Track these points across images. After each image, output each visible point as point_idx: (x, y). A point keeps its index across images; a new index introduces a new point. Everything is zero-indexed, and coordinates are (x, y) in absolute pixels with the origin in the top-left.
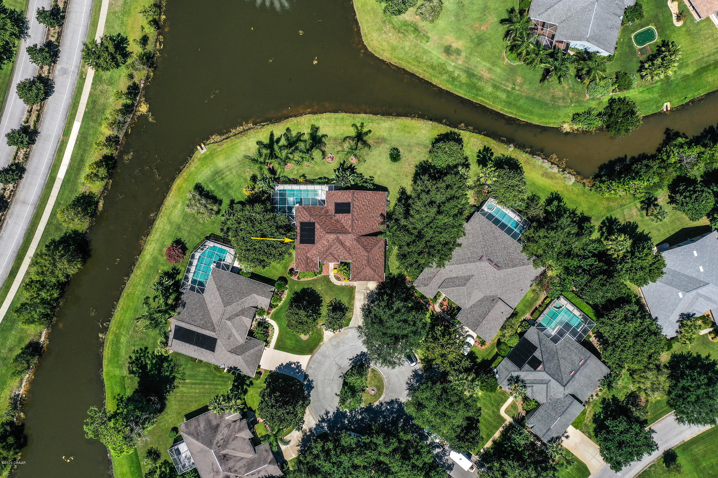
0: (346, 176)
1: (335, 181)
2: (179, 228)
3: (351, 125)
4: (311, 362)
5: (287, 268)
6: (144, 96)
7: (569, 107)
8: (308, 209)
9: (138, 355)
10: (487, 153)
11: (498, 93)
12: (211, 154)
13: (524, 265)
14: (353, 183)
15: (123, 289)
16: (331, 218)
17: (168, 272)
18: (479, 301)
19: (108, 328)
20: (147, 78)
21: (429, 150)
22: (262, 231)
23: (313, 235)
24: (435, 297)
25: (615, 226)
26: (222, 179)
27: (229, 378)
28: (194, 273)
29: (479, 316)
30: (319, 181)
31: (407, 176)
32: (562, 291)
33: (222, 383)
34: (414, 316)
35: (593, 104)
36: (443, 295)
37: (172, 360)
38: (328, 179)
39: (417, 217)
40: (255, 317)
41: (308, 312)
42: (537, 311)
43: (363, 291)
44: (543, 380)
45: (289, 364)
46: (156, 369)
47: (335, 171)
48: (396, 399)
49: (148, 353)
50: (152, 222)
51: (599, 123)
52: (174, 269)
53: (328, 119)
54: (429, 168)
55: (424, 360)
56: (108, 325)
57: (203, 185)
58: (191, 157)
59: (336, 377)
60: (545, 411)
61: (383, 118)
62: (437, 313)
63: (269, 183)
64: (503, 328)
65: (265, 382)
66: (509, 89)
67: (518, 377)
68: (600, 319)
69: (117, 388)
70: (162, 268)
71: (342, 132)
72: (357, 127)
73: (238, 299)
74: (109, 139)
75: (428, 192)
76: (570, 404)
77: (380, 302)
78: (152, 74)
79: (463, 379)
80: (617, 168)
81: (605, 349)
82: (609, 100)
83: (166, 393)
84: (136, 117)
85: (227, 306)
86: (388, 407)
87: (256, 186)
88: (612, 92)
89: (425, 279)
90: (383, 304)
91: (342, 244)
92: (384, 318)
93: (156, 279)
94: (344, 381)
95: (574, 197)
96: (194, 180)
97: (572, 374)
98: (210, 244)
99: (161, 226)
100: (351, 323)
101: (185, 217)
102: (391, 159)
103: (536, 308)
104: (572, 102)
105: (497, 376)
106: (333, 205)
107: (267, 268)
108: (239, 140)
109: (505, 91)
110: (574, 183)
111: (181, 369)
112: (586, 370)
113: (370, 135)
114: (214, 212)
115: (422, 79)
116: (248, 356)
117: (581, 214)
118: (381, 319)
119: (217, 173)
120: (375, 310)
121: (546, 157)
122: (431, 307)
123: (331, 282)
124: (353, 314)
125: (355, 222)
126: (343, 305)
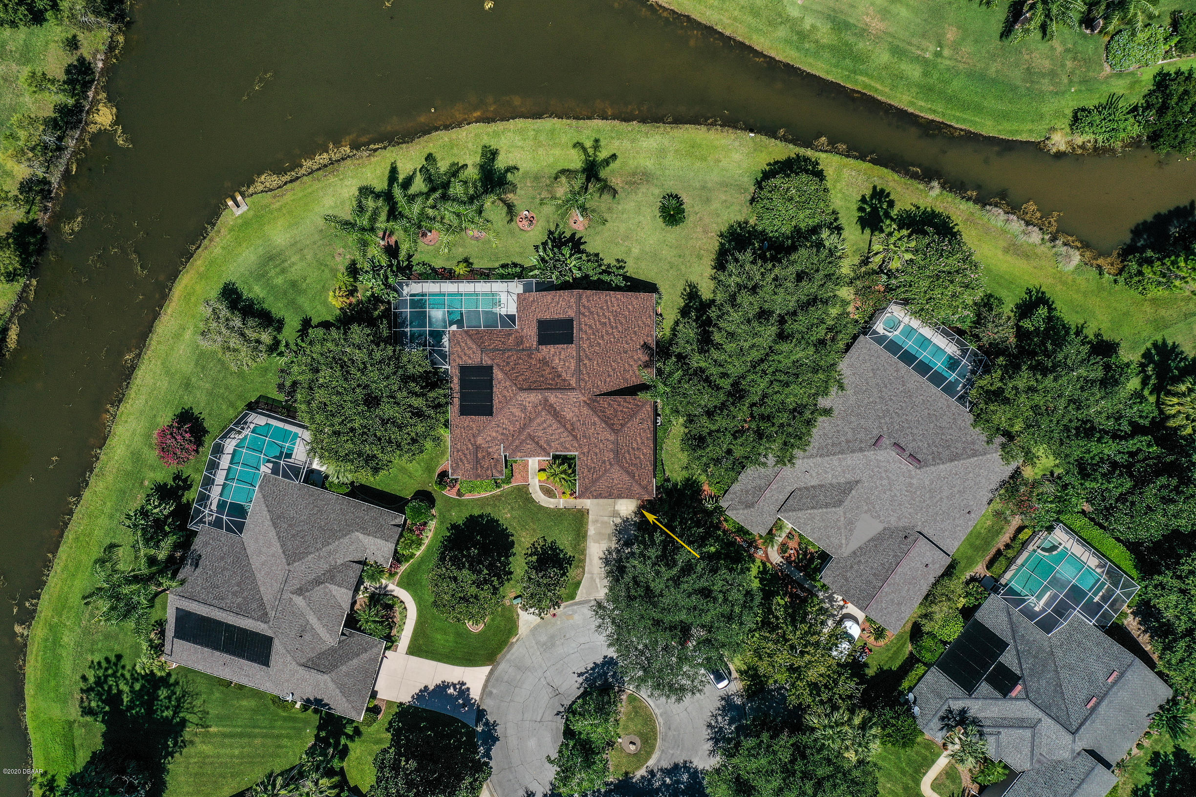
0: (562, 259)
1: (536, 272)
2: (187, 385)
3: (570, 145)
4: (492, 680)
5: (434, 471)
6: (105, 88)
7: (1063, 93)
8: (476, 336)
9: (100, 673)
10: (880, 202)
11: (903, 66)
12: (258, 217)
13: (974, 455)
14: (578, 274)
15: (66, 525)
16: (530, 356)
17: (165, 484)
18: (872, 540)
19: (35, 611)
20: (111, 48)
21: (749, 198)
22: (366, 387)
23: (490, 397)
24: (770, 532)
25: (1173, 361)
26: (283, 271)
27: (306, 722)
28: (224, 486)
29: (874, 575)
30: (501, 271)
31: (700, 257)
32: (1059, 512)
33: (292, 732)
34: (725, 580)
35: (1119, 87)
36: (789, 526)
37: (177, 683)
38: (522, 266)
39: (730, 347)
40: (360, 582)
41: (480, 572)
42: (1001, 558)
43: (606, 519)
44: (1022, 720)
45: (442, 688)
46: (142, 705)
47: (536, 248)
48: (685, 762)
49: (123, 667)
50: (128, 373)
51: (1132, 128)
52: (177, 477)
53: (521, 132)
54: (749, 238)
55: (746, 672)
56: (36, 605)
57: (239, 285)
58: (214, 225)
59: (549, 715)
60: (1029, 789)
61: (644, 128)
62: (773, 567)
63: (387, 278)
64: (929, 598)
65: (388, 730)
66: (928, 55)
67: (963, 712)
68: (1156, 577)
69: (57, 747)
70: (152, 475)
71: (551, 160)
72: (584, 150)
73: (319, 545)
74: (27, 187)
75: (754, 290)
76: (1088, 774)
77: (645, 549)
78: (121, 39)
79: (843, 724)
80: (1174, 231)
81: (1168, 648)
82: (1155, 77)
83: (165, 757)
84: (87, 137)
85: (294, 561)
86: (668, 780)
87: (358, 284)
88: (1164, 58)
89: (747, 492)
90: (653, 553)
91: (556, 414)
92: (657, 586)
93: (139, 501)
94: (567, 726)
95: (1078, 298)
96: (220, 277)
97: (1091, 704)
98: (258, 420)
99: (149, 380)
100: (579, 592)
101: (202, 358)
102: (664, 218)
103: (999, 553)
104: (1071, 81)
105: (916, 710)
106: (535, 325)
107: (382, 473)
108: (320, 185)
109: (917, 59)
110: (1077, 268)
111: (198, 702)
112: (1121, 695)
113: (613, 166)
114: (262, 347)
115: (729, 38)
116: (347, 674)
117: (1097, 335)
118: (648, 588)
119: (271, 258)
120: (634, 567)
121: (1014, 208)
122: (760, 553)
123: (534, 501)
124: (584, 572)
125: (585, 364)
126: (562, 551)
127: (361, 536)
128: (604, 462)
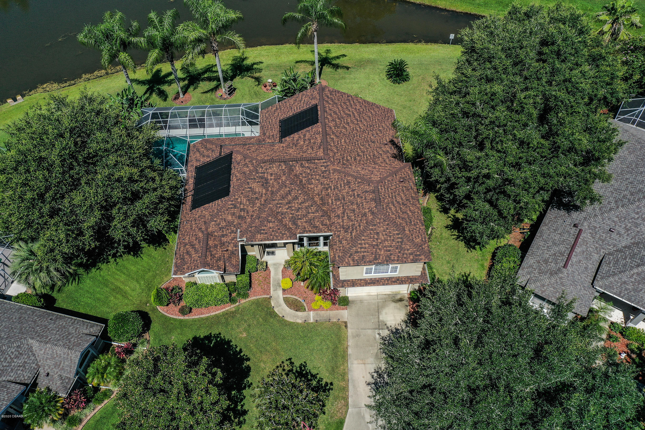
8: (216, 141)
43: (370, 331)
71: (291, 58)
91: (302, 185)
106: (277, 126)
113: (343, 59)
123: (276, 315)
124: (347, 405)
125: (333, 139)
126: (314, 376)
127: (35, 344)
128: (365, 214)
